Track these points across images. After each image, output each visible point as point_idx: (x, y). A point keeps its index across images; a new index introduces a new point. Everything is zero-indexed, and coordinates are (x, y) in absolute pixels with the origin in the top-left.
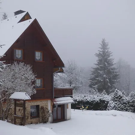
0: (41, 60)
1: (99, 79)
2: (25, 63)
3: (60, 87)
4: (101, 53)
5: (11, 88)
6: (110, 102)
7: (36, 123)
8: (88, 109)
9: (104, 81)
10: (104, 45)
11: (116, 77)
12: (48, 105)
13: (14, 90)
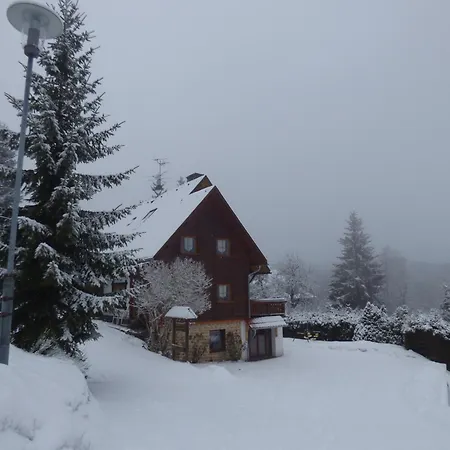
0: (228, 254)
1: (347, 284)
2: (194, 259)
3: (259, 298)
4: (350, 237)
5: (168, 300)
6: (358, 326)
7: (220, 360)
8: (317, 339)
9: (358, 288)
10: (355, 223)
11: (379, 279)
12: (241, 329)
13: (174, 304)
